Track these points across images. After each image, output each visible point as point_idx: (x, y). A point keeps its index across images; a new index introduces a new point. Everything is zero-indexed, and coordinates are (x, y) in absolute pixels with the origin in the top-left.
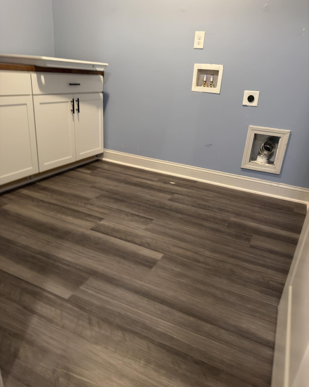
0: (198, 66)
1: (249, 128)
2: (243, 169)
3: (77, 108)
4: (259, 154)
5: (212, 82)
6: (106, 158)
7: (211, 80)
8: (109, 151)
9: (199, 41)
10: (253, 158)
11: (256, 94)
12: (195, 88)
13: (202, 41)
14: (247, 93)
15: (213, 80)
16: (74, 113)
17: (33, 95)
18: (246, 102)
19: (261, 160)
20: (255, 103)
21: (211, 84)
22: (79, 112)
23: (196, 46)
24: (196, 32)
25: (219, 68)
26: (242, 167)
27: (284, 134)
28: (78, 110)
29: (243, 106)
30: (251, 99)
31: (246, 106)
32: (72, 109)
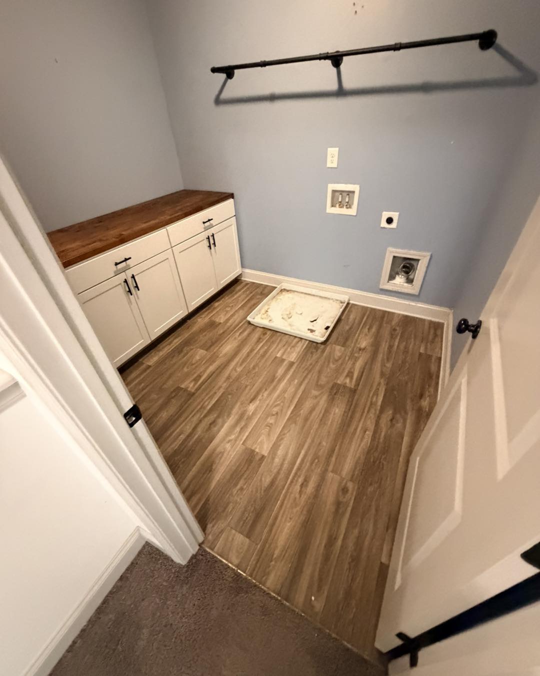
0: (332, 187)
1: (388, 251)
2: (382, 290)
3: (213, 242)
4: (398, 274)
5: (348, 202)
6: (245, 278)
7: (347, 201)
8: (247, 271)
9: (332, 159)
10: (392, 277)
11: (395, 216)
12: (330, 210)
13: (336, 159)
14: (386, 215)
15: (349, 200)
16: (211, 248)
17: (172, 247)
18: (384, 224)
19: (400, 280)
20: (394, 225)
21: (347, 205)
22: (215, 246)
23: (329, 165)
24: (329, 149)
25: (356, 188)
26: (381, 287)
27: (425, 256)
28: (214, 244)
29: (382, 228)
30: (390, 221)
31: (384, 228)
32: (208, 245)
